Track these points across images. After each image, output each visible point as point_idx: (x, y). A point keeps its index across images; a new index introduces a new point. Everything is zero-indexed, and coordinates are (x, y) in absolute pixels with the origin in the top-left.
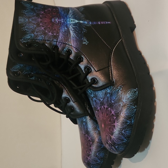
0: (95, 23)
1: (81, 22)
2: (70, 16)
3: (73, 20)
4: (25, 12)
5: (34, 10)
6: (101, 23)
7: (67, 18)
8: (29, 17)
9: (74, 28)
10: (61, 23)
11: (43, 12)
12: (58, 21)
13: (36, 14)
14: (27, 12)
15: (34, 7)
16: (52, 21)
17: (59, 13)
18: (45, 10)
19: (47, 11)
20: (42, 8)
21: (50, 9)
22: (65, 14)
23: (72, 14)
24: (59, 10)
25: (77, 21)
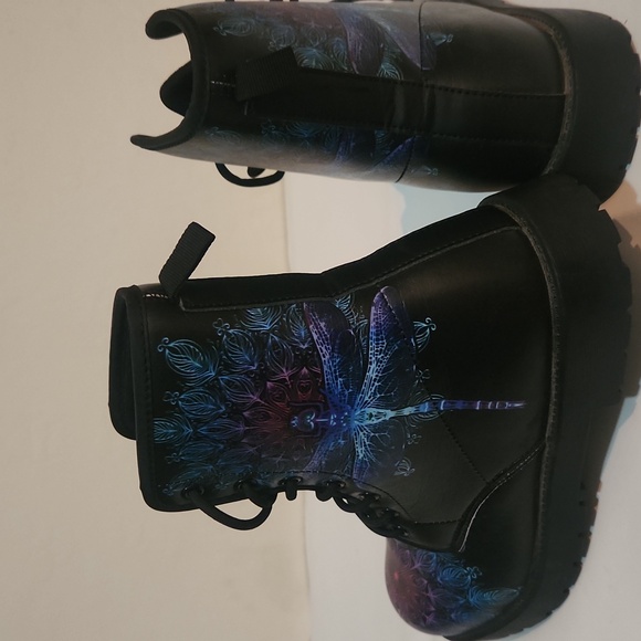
0: (459, 405)
1: (407, 411)
2: (367, 398)
3: (374, 411)
4: (182, 400)
5: (220, 389)
6: (484, 404)
7: (352, 408)
8: (198, 421)
9: (372, 439)
10: (324, 430)
11: (255, 398)
12: (316, 424)
13: (227, 406)
14: (188, 401)
15: (219, 373)
16: (290, 425)
17: (321, 390)
18: (266, 384)
19: (272, 388)
20: (252, 372)
21: (286, 374)
22: (346, 392)
23: (376, 384)
24: (325, 368)
25: (390, 414)
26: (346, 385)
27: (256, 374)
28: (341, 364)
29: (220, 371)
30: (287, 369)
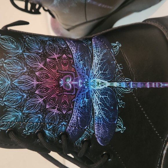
1: (116, 84)
2: (95, 73)
4: (6, 63)
5: (24, 59)
6: (151, 84)
8: (13, 76)
11: (41, 65)
13: (27, 68)
14: (8, 64)
15: (24, 51)
16: (59, 84)
17: (73, 66)
18: (46, 60)
19: (50, 62)
20: (39, 53)
21: (56, 56)
22: (85, 69)
23: (98, 66)
24: (74, 56)
25: (107, 84)
26: (84, 65)
27: (41, 54)
28: (81, 56)
29: (24, 50)
30: (56, 54)
